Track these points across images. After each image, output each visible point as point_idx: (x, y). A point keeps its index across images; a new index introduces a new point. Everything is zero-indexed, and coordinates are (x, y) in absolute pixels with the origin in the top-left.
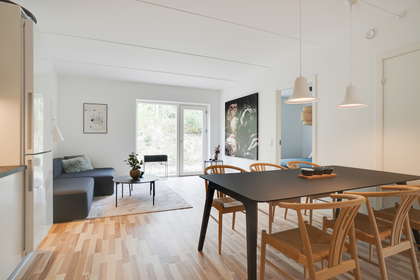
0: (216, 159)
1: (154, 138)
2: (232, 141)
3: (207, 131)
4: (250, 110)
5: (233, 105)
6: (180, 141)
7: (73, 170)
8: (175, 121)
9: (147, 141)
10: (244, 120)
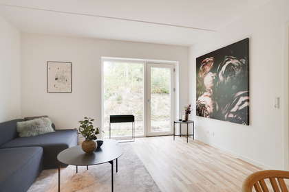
0: (186, 121)
1: (124, 97)
2: (206, 100)
3: (174, 90)
4: (235, 62)
5: (207, 60)
6: (147, 101)
7: (27, 135)
8: (142, 83)
9: (118, 100)
10: (225, 75)
